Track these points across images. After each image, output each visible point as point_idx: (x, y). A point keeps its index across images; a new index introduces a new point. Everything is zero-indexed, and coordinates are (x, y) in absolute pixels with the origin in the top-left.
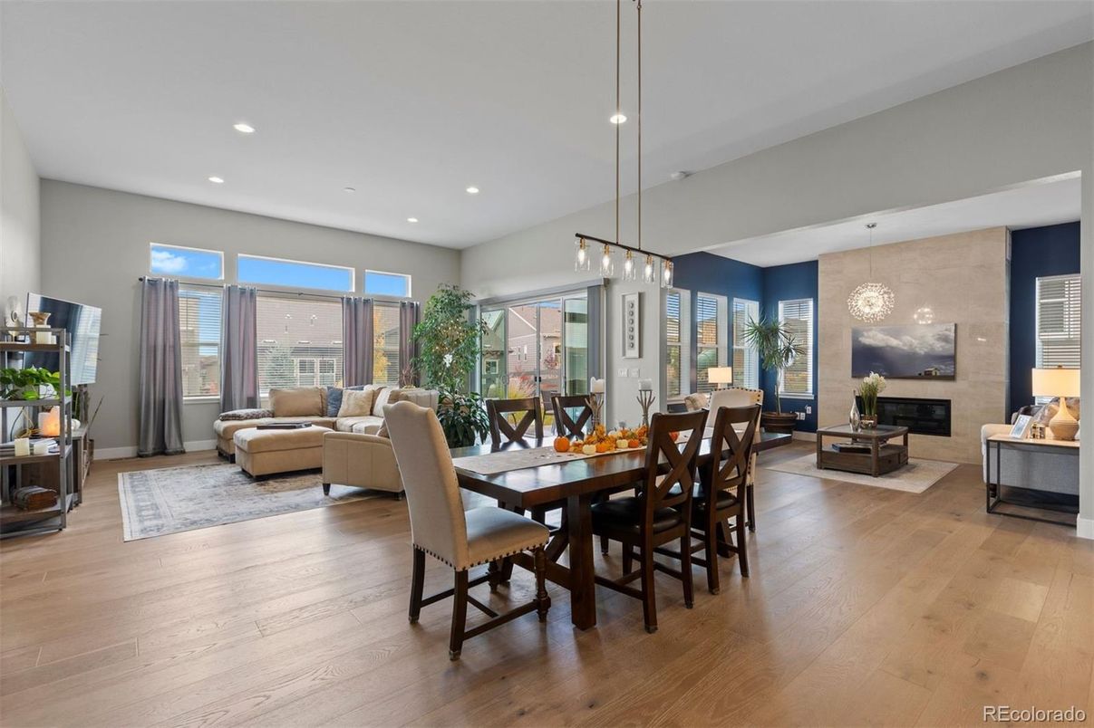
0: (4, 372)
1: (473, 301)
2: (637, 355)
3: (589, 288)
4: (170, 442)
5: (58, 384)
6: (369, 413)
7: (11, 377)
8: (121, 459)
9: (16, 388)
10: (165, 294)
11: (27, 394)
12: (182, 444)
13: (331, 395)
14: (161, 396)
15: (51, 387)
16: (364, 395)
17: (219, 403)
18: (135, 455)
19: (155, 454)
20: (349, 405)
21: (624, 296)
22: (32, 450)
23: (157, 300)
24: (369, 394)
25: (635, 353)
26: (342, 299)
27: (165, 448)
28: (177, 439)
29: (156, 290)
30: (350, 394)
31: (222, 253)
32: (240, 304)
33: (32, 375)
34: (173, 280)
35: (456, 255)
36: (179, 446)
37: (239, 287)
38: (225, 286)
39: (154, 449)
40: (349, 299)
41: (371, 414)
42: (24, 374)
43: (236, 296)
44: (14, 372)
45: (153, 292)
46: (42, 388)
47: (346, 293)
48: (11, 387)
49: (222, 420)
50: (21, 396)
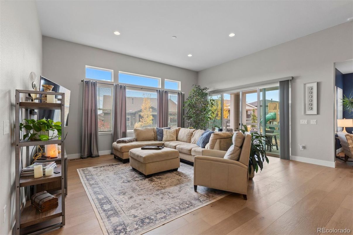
0: (28, 121)
1: (207, 91)
2: (316, 113)
3: (280, 82)
4: (93, 152)
5: (61, 130)
6: (176, 139)
7: (32, 125)
8: (74, 160)
9: (35, 132)
10: (92, 88)
11: (42, 137)
12: (98, 152)
13: (158, 131)
14: (90, 132)
15: (56, 132)
16: (173, 131)
17: (112, 134)
18: (79, 157)
19: (88, 157)
20: (167, 136)
21: (305, 84)
22: (44, 172)
23: (88, 90)
24: (174, 131)
25: (315, 111)
26: (157, 90)
27: (92, 154)
28: (96, 150)
29: (88, 86)
30: (167, 131)
31: (113, 70)
32: (120, 92)
33: (44, 123)
34: (95, 82)
35: (196, 74)
36: (97, 153)
37: (120, 85)
38: (114, 84)
39: (87, 155)
40: (160, 91)
41: (177, 140)
42: (39, 123)
43: (118, 88)
44: (33, 121)
45: (87, 86)
46: (51, 132)
47: (158, 88)
48: (32, 132)
49: (117, 143)
50: (38, 138)
